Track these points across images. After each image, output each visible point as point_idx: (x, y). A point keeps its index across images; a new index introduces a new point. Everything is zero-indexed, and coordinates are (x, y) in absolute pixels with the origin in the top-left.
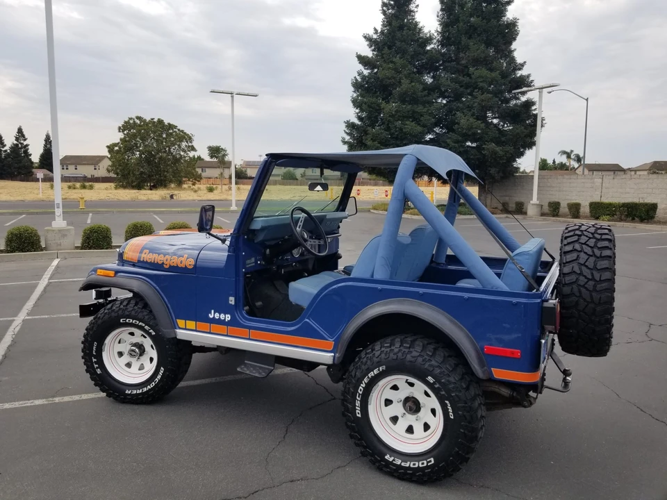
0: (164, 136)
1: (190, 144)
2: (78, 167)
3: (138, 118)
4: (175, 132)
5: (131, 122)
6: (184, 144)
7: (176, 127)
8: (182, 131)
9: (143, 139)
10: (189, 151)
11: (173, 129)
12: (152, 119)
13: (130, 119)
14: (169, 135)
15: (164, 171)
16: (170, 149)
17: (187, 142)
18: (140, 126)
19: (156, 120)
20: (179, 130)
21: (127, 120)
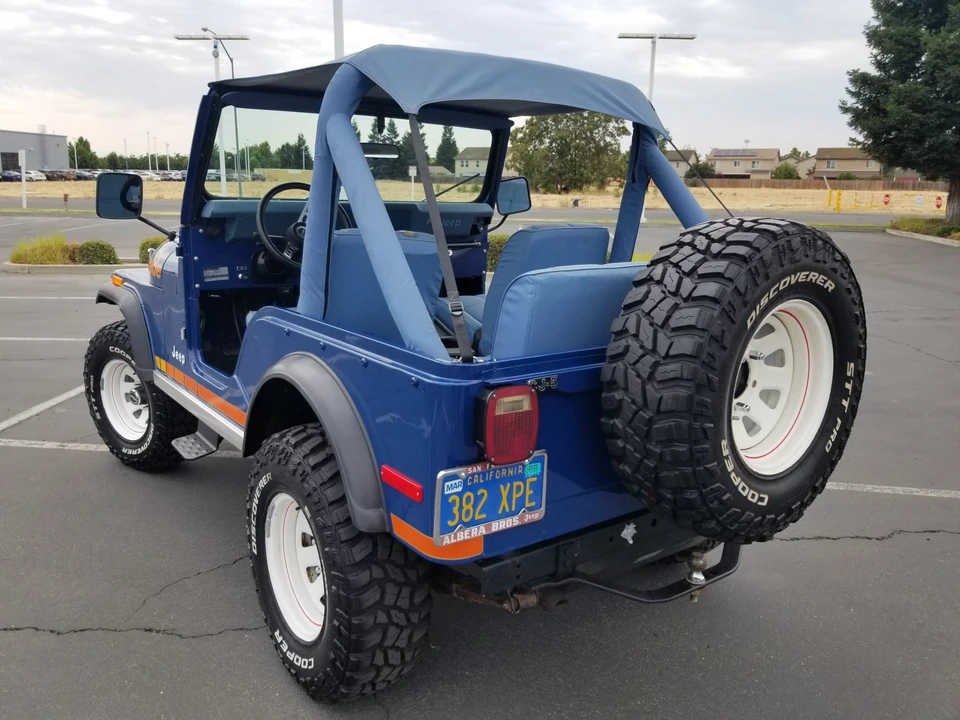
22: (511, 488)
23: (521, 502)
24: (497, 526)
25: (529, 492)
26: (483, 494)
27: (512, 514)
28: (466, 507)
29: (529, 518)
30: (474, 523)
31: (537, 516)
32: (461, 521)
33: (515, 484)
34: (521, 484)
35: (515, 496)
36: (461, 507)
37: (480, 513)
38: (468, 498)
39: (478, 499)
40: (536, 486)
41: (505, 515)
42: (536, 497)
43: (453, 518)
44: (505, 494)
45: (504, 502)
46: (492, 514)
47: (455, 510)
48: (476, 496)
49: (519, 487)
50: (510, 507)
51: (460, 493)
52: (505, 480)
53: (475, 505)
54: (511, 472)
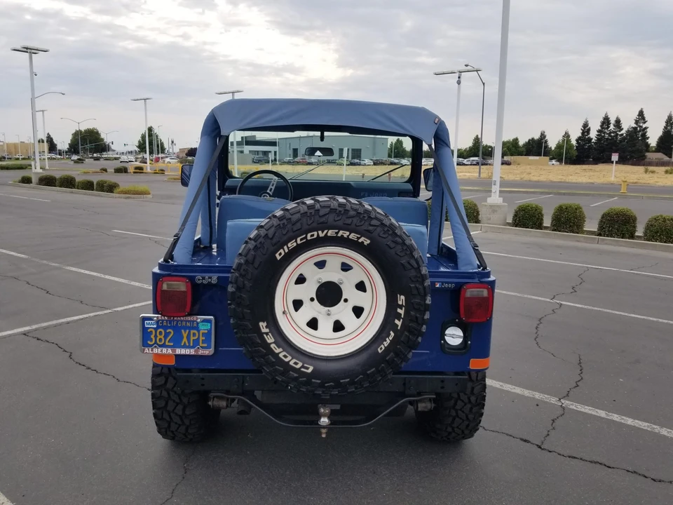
22: (189, 332)
23: (196, 342)
24: (178, 351)
25: (202, 338)
26: (170, 332)
27: (189, 347)
28: (159, 337)
29: (201, 352)
30: (164, 346)
31: (207, 352)
32: (156, 343)
33: (192, 332)
34: (195, 331)
35: (192, 338)
36: (156, 336)
37: (169, 341)
38: (160, 333)
39: (166, 335)
40: (207, 335)
41: (185, 347)
42: (207, 340)
43: (151, 340)
44: (185, 335)
45: (185, 340)
46: (177, 343)
47: (152, 336)
48: (165, 332)
49: (194, 334)
50: (189, 343)
51: (156, 329)
52: (185, 328)
53: (165, 337)
54: (188, 324)
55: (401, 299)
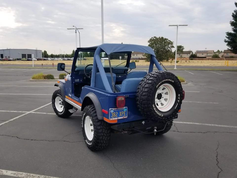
0: (163, 43)
1: (172, 45)
2: (138, 55)
3: (155, 37)
4: (167, 41)
5: (152, 39)
6: (170, 45)
7: (167, 39)
8: (170, 41)
9: (156, 45)
10: (172, 48)
11: (166, 40)
12: (159, 37)
13: (152, 38)
14: (165, 42)
15: (162, 55)
16: (165, 47)
17: (171, 45)
18: (155, 40)
19: (161, 37)
20: (168, 40)
21: (151, 38)
22: (121, 112)
24: (119, 118)
25: (125, 113)
27: (122, 116)
28: (114, 115)
30: (115, 117)
31: (126, 117)
32: (113, 117)
33: (122, 112)
35: (122, 114)
36: (113, 115)
38: (114, 113)
39: (116, 113)
40: (126, 112)
42: (126, 114)
43: (112, 116)
44: (120, 113)
45: (120, 114)
46: (118, 116)
47: (112, 115)
49: (123, 113)
50: (121, 115)
51: (113, 112)
52: (120, 111)
53: (116, 115)
54: (121, 110)
55: (179, 95)
